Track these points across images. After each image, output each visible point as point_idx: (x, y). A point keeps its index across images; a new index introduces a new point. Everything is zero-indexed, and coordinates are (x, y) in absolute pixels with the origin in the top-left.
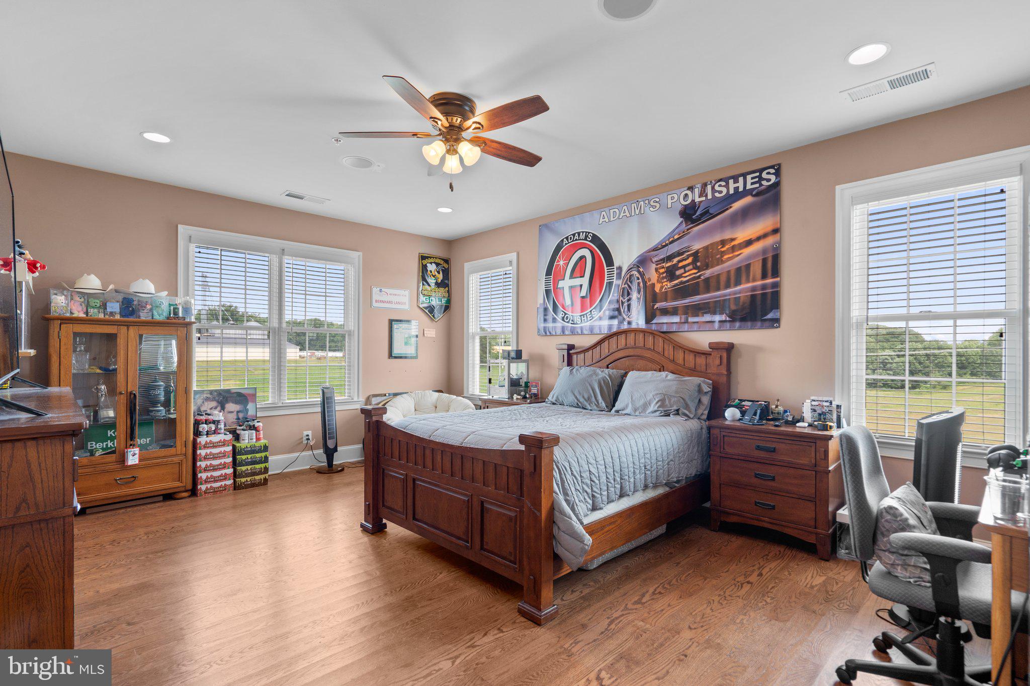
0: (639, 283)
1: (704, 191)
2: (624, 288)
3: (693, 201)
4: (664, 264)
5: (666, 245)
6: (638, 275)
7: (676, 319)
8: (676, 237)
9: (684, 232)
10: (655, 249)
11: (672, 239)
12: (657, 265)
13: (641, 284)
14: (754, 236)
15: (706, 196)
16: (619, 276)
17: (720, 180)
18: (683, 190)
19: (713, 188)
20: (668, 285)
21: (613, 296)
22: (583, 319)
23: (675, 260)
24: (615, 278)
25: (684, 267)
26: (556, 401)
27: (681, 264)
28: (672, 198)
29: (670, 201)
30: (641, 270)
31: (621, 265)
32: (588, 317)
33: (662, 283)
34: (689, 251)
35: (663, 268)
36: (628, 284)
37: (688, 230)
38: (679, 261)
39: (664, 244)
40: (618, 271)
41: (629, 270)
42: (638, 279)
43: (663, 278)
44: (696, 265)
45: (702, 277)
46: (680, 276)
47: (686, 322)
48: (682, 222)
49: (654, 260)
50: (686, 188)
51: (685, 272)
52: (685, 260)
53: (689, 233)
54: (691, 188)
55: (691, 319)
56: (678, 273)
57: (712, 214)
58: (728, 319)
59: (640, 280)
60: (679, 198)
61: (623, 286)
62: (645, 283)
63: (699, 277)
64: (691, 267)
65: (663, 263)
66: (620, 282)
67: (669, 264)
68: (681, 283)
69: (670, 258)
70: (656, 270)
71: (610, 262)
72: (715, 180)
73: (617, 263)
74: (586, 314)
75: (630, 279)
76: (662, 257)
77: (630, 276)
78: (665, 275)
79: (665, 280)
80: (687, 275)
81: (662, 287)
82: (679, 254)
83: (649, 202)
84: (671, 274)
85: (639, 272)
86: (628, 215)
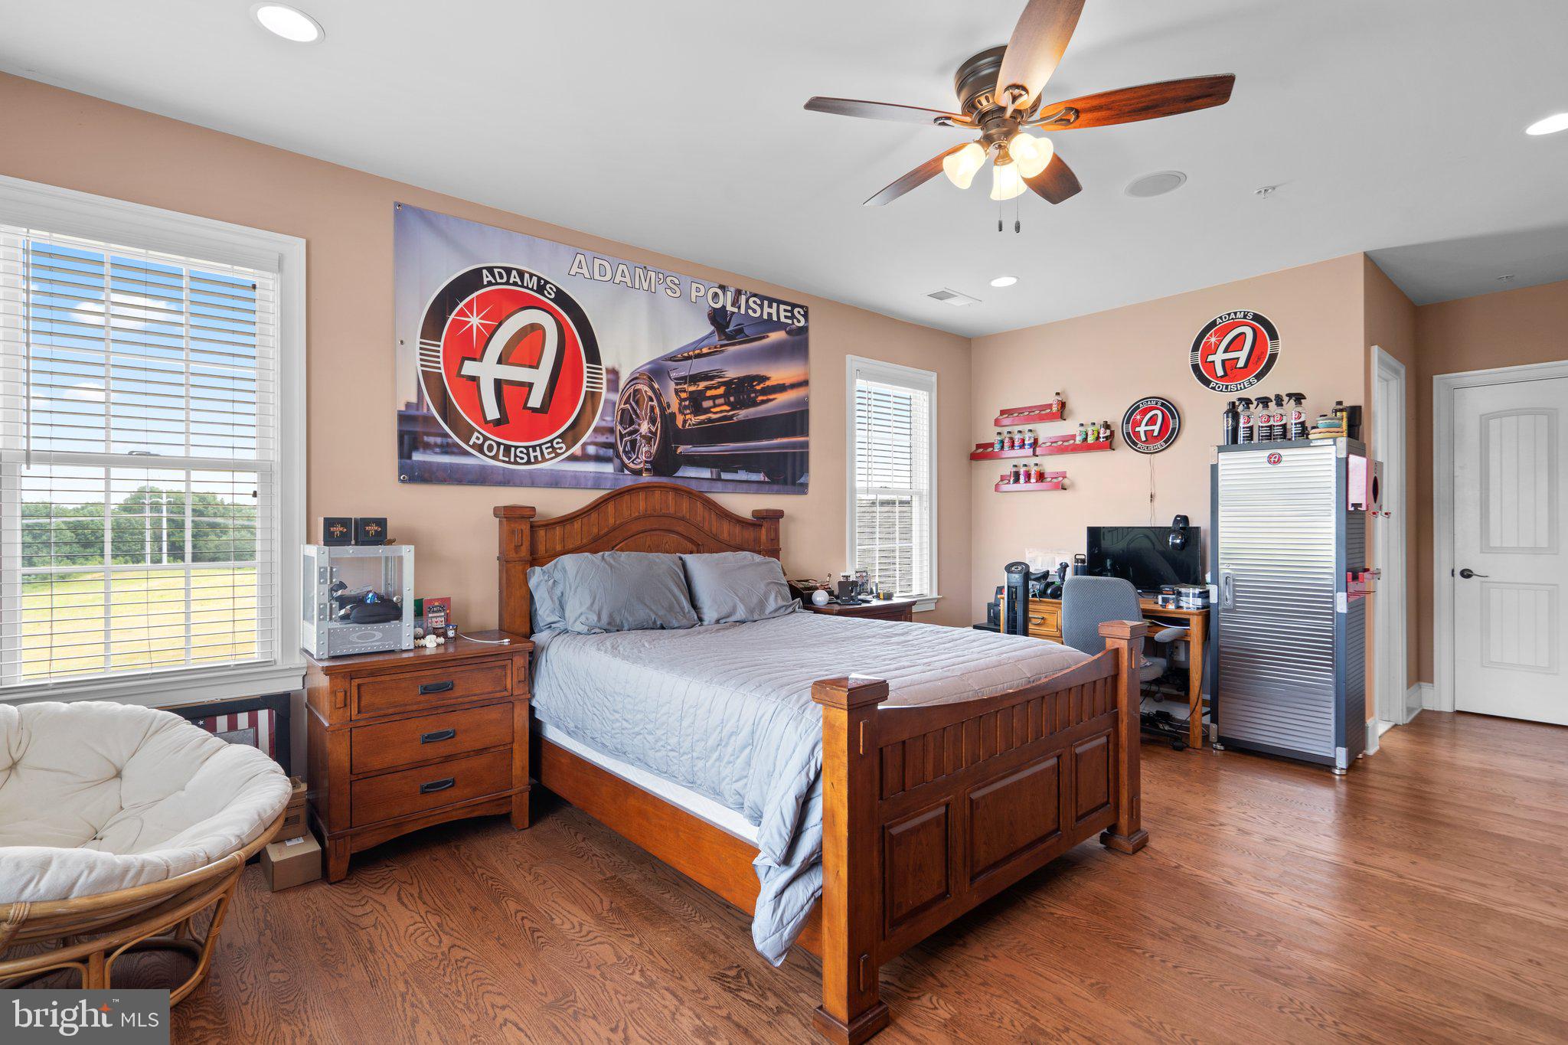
0: (652, 408)
1: (738, 301)
2: (623, 410)
3: (724, 307)
4: (685, 386)
5: (689, 358)
6: (650, 393)
7: (706, 473)
8: (705, 351)
9: (716, 347)
10: (672, 358)
11: (697, 352)
12: (677, 384)
13: (657, 410)
14: (788, 382)
15: (739, 308)
16: (613, 385)
17: (755, 295)
18: (712, 285)
19: (747, 301)
20: (693, 420)
21: (602, 418)
22: (532, 455)
23: (702, 385)
24: (604, 386)
25: (714, 398)
26: (609, 624)
27: (709, 393)
28: (698, 290)
29: (694, 294)
30: (656, 386)
31: (617, 368)
32: (545, 452)
33: (685, 415)
34: (721, 377)
35: (685, 391)
36: (631, 404)
37: (722, 346)
38: (708, 388)
39: (686, 355)
40: (611, 376)
41: (634, 380)
42: (651, 400)
43: (686, 407)
44: (729, 399)
45: (735, 418)
46: (707, 411)
47: (719, 479)
48: (713, 332)
49: (673, 375)
50: (717, 285)
51: (715, 406)
52: (716, 388)
53: (722, 351)
54: (722, 288)
55: (724, 476)
56: (706, 404)
57: (747, 336)
58: (766, 479)
59: (655, 403)
60: (706, 293)
61: (622, 406)
62: (663, 409)
63: (731, 417)
64: (721, 401)
65: (685, 383)
66: (616, 397)
67: (692, 388)
68: (710, 420)
69: (694, 379)
70: (677, 392)
71: (594, 357)
72: (750, 293)
73: (607, 360)
74: (540, 446)
75: (634, 396)
76: (683, 374)
77: (635, 391)
78: (687, 403)
79: (688, 411)
80: (719, 411)
81: (685, 421)
82: (706, 377)
83: (665, 280)
84: (695, 403)
85: (652, 388)
86: (630, 285)
